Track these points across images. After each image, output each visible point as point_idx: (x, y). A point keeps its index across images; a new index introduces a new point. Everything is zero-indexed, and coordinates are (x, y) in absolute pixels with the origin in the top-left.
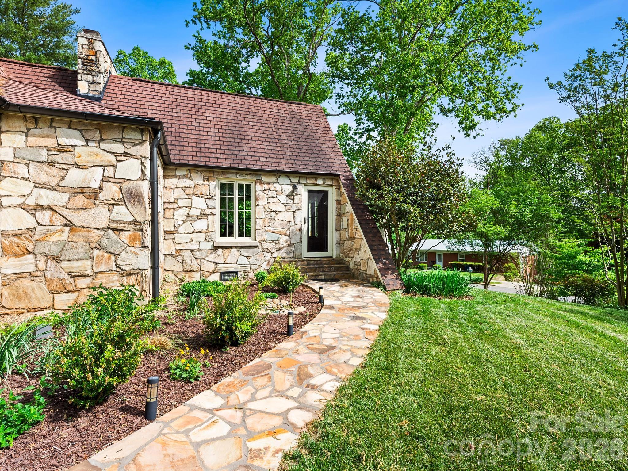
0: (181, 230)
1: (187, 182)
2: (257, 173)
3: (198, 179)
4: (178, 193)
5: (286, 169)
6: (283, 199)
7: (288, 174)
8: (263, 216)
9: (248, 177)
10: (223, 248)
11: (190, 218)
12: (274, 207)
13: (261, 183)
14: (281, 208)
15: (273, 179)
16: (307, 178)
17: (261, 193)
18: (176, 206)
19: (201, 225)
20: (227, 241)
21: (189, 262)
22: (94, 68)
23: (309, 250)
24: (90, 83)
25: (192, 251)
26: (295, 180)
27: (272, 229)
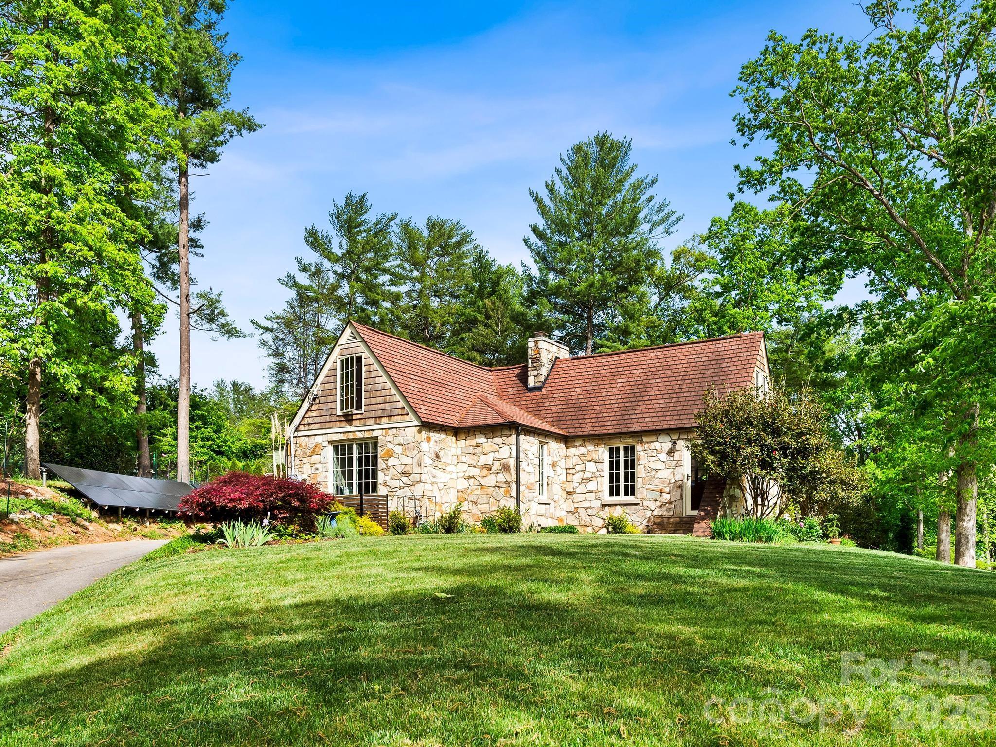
0: (578, 491)
1: (582, 450)
2: (639, 435)
3: (591, 447)
4: (576, 460)
5: (665, 427)
6: (663, 457)
7: (668, 431)
8: (644, 475)
9: (631, 440)
10: (609, 505)
11: (585, 481)
12: (653, 466)
13: (642, 442)
14: (660, 465)
15: (654, 438)
16: (687, 433)
17: (642, 454)
18: (574, 471)
19: (592, 486)
20: (615, 499)
21: (583, 518)
22: (539, 364)
23: (692, 509)
24: (536, 376)
25: (586, 508)
26: (675, 437)
27: (652, 487)
